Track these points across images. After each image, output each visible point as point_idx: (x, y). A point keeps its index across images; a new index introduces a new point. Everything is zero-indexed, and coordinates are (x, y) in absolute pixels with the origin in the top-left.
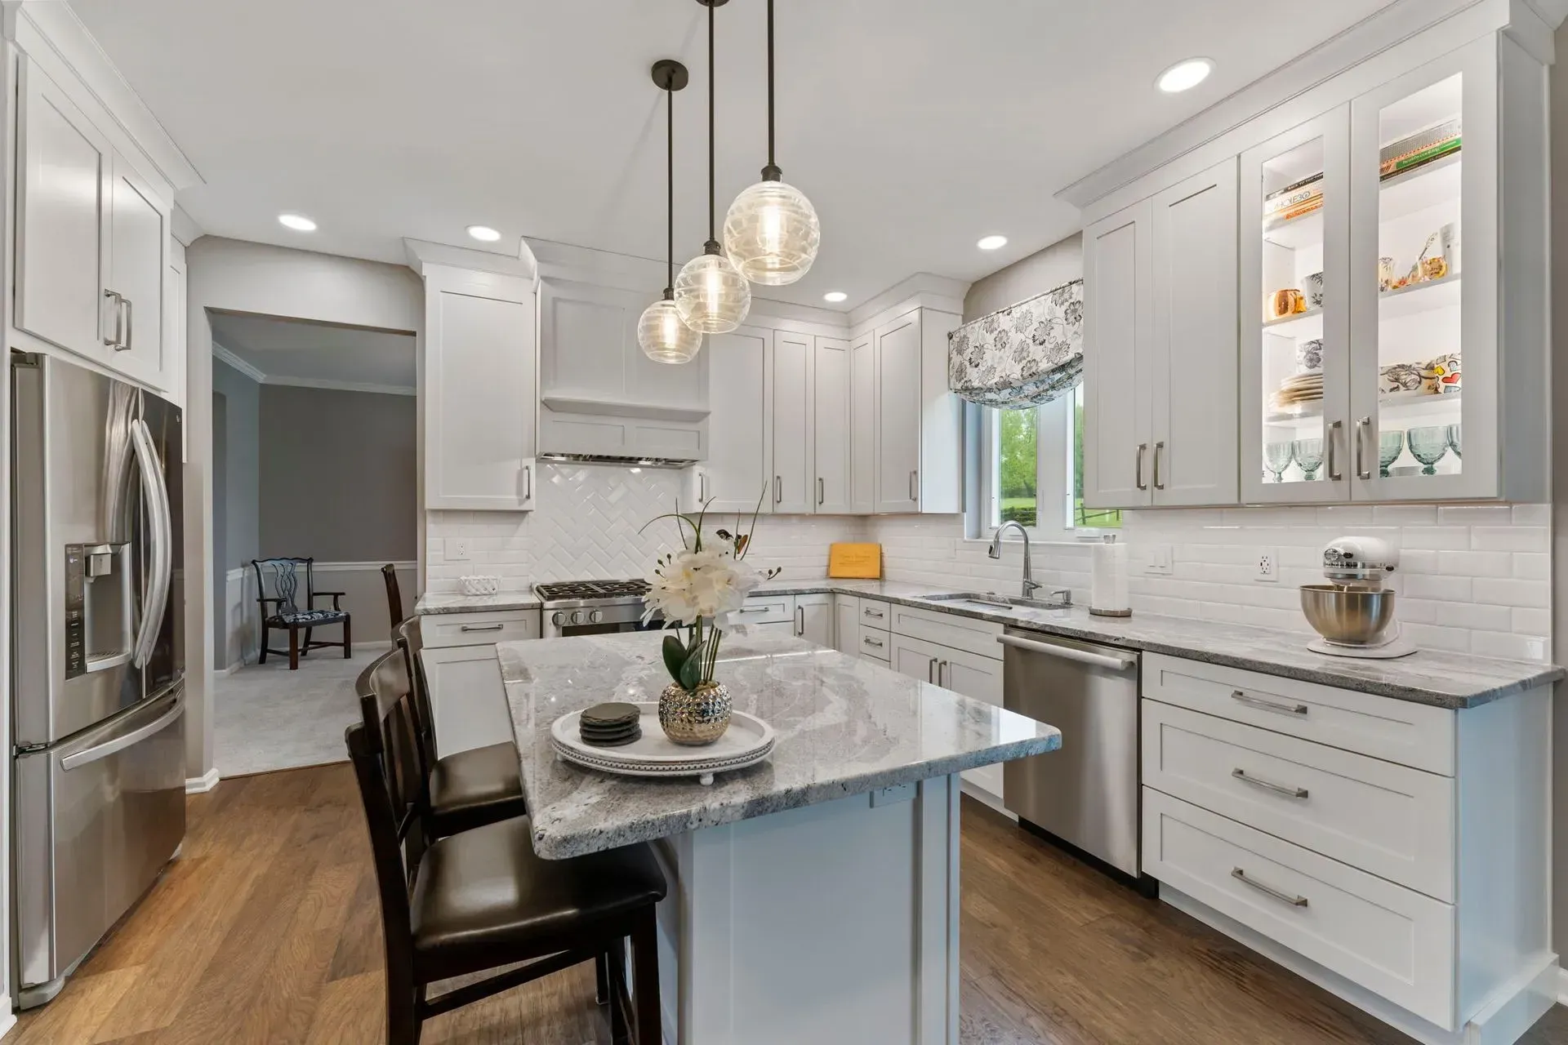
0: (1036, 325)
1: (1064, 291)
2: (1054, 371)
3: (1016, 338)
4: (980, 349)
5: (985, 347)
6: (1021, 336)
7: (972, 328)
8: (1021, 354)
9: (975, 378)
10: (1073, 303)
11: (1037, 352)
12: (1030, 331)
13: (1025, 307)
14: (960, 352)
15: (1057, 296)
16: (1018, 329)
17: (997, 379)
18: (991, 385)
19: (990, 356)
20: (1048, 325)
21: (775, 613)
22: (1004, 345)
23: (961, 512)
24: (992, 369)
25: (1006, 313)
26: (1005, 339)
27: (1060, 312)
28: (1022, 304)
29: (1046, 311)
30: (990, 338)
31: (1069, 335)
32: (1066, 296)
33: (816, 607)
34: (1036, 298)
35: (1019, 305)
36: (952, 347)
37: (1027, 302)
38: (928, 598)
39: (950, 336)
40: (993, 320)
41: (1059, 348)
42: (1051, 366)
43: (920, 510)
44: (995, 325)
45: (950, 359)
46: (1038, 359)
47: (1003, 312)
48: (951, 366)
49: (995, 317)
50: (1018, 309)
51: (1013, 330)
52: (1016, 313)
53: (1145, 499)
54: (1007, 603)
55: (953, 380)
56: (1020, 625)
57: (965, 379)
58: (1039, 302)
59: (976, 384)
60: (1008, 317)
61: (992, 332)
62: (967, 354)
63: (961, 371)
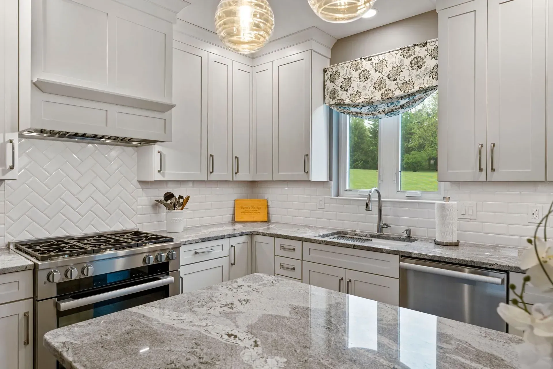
0: (390, 68)
1: (409, 50)
2: (402, 97)
3: (375, 76)
4: (349, 80)
5: (352, 79)
6: (378, 75)
7: (342, 67)
8: (379, 85)
9: (345, 97)
10: (416, 57)
11: (391, 85)
12: (386, 72)
13: (381, 57)
14: (333, 81)
15: (404, 52)
16: (376, 70)
17: (362, 100)
18: (359, 103)
19: (356, 85)
20: (399, 68)
21: (217, 252)
22: (366, 79)
23: (329, 180)
24: (358, 93)
25: (367, 59)
26: (367, 75)
27: (407, 62)
28: (379, 55)
29: (397, 60)
30: (356, 74)
31: (414, 76)
32: (411, 52)
33: (242, 244)
34: (389, 52)
35: (377, 56)
36: (326, 78)
37: (383, 54)
38: (323, 236)
39: (325, 71)
40: (358, 63)
41: (407, 83)
42: (402, 93)
43: (310, 180)
44: (360, 66)
45: (325, 85)
46: (393, 89)
47: (365, 59)
48: (326, 89)
49: (359, 61)
50: (377, 58)
51: (373, 70)
52: (375, 60)
53: (482, 177)
54: (368, 237)
55: (327, 98)
56: (413, 256)
57: (338, 98)
58: (392, 55)
59: (347, 101)
60: (370, 62)
61: (357, 70)
62: (339, 82)
63: (334, 93)
